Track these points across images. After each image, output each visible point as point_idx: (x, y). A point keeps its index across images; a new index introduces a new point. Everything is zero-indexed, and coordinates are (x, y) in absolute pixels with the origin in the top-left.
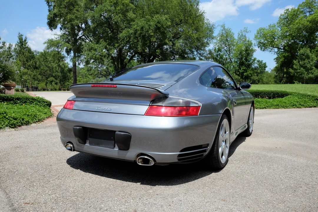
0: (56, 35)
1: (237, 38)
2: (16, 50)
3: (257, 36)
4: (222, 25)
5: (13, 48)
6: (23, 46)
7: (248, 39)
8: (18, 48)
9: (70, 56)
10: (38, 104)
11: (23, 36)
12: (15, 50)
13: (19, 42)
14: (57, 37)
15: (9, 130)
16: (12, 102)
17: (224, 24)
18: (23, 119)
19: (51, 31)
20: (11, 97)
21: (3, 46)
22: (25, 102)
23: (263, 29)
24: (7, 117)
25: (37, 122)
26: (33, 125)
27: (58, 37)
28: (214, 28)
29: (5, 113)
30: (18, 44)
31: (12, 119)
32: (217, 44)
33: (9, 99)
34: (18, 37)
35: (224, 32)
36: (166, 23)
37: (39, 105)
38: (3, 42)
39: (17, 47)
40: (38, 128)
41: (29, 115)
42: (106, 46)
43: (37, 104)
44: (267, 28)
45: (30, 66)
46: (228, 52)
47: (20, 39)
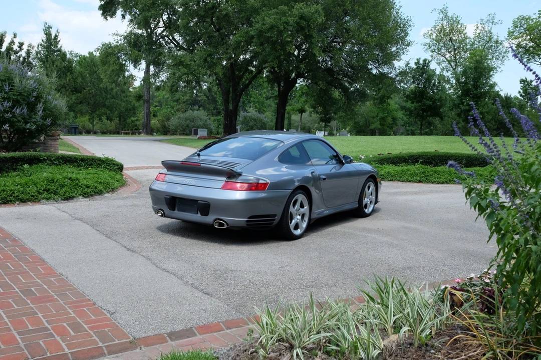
0: (117, 35)
1: (472, 36)
2: (39, 56)
3: (513, 32)
4: (441, 8)
5: (33, 52)
6: (53, 47)
7: (495, 37)
8: (42, 52)
9: (140, 69)
10: (108, 167)
11: (51, 28)
12: (37, 55)
13: (45, 39)
14: (119, 38)
15: (82, 200)
16: (75, 164)
17: (445, 7)
18: (96, 188)
19: (105, 20)
20: (75, 158)
21: (18, 49)
22: (91, 165)
23: (527, 19)
24: (80, 184)
25: (110, 191)
26: (107, 195)
27: (121, 40)
28: (410, 26)
29: (77, 180)
30: (43, 43)
31: (84, 187)
32: (430, 48)
33: (72, 160)
34: (44, 30)
35: (445, 22)
36: (316, 19)
37: (108, 169)
38: (19, 43)
39: (40, 49)
40: (115, 199)
41: (101, 183)
42: (206, 58)
43: (106, 168)
44: (534, 17)
45: (65, 88)
46: (452, 64)
47: (46, 34)
